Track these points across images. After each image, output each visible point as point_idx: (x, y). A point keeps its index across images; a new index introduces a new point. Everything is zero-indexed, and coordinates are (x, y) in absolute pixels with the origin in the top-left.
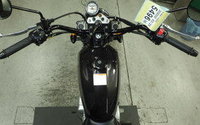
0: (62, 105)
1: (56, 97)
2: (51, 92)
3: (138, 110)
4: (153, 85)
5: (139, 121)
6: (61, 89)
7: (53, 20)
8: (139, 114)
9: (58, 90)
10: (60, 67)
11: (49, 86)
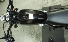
0: (41, 34)
1: (39, 37)
2: (37, 38)
3: (43, 7)
4: (34, 2)
5: (47, 7)
6: (36, 35)
7: (5, 34)
8: (45, 7)
9: (36, 36)
10: (28, 35)
11: (35, 39)
